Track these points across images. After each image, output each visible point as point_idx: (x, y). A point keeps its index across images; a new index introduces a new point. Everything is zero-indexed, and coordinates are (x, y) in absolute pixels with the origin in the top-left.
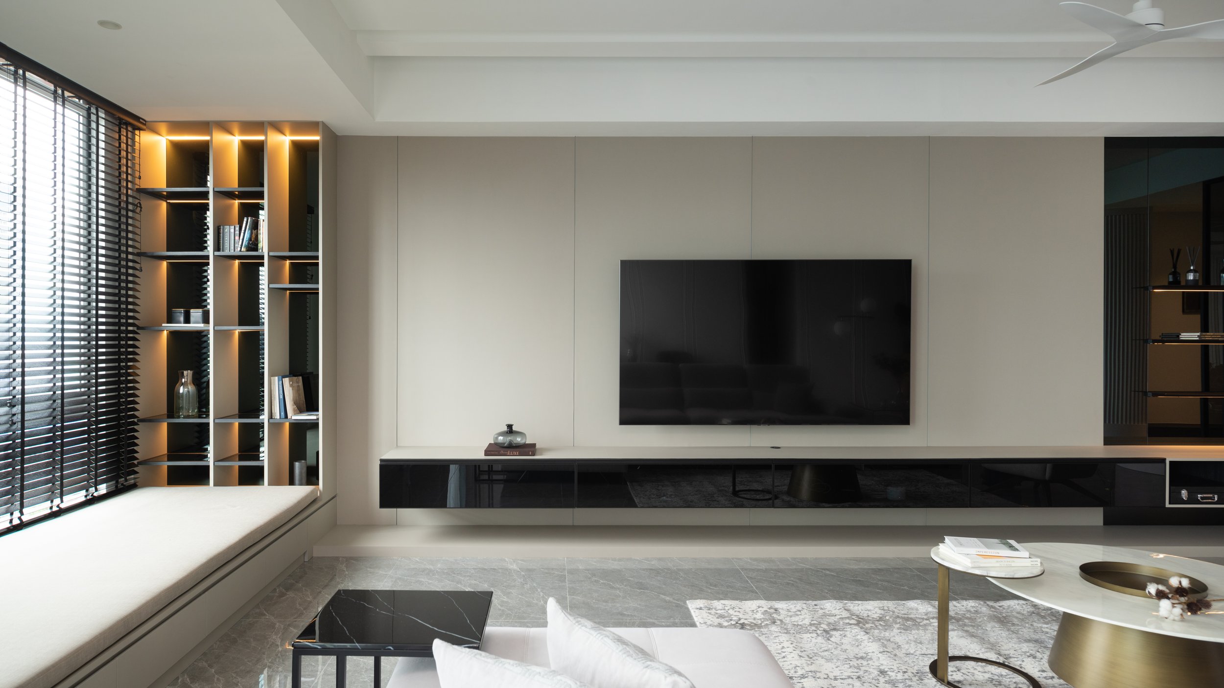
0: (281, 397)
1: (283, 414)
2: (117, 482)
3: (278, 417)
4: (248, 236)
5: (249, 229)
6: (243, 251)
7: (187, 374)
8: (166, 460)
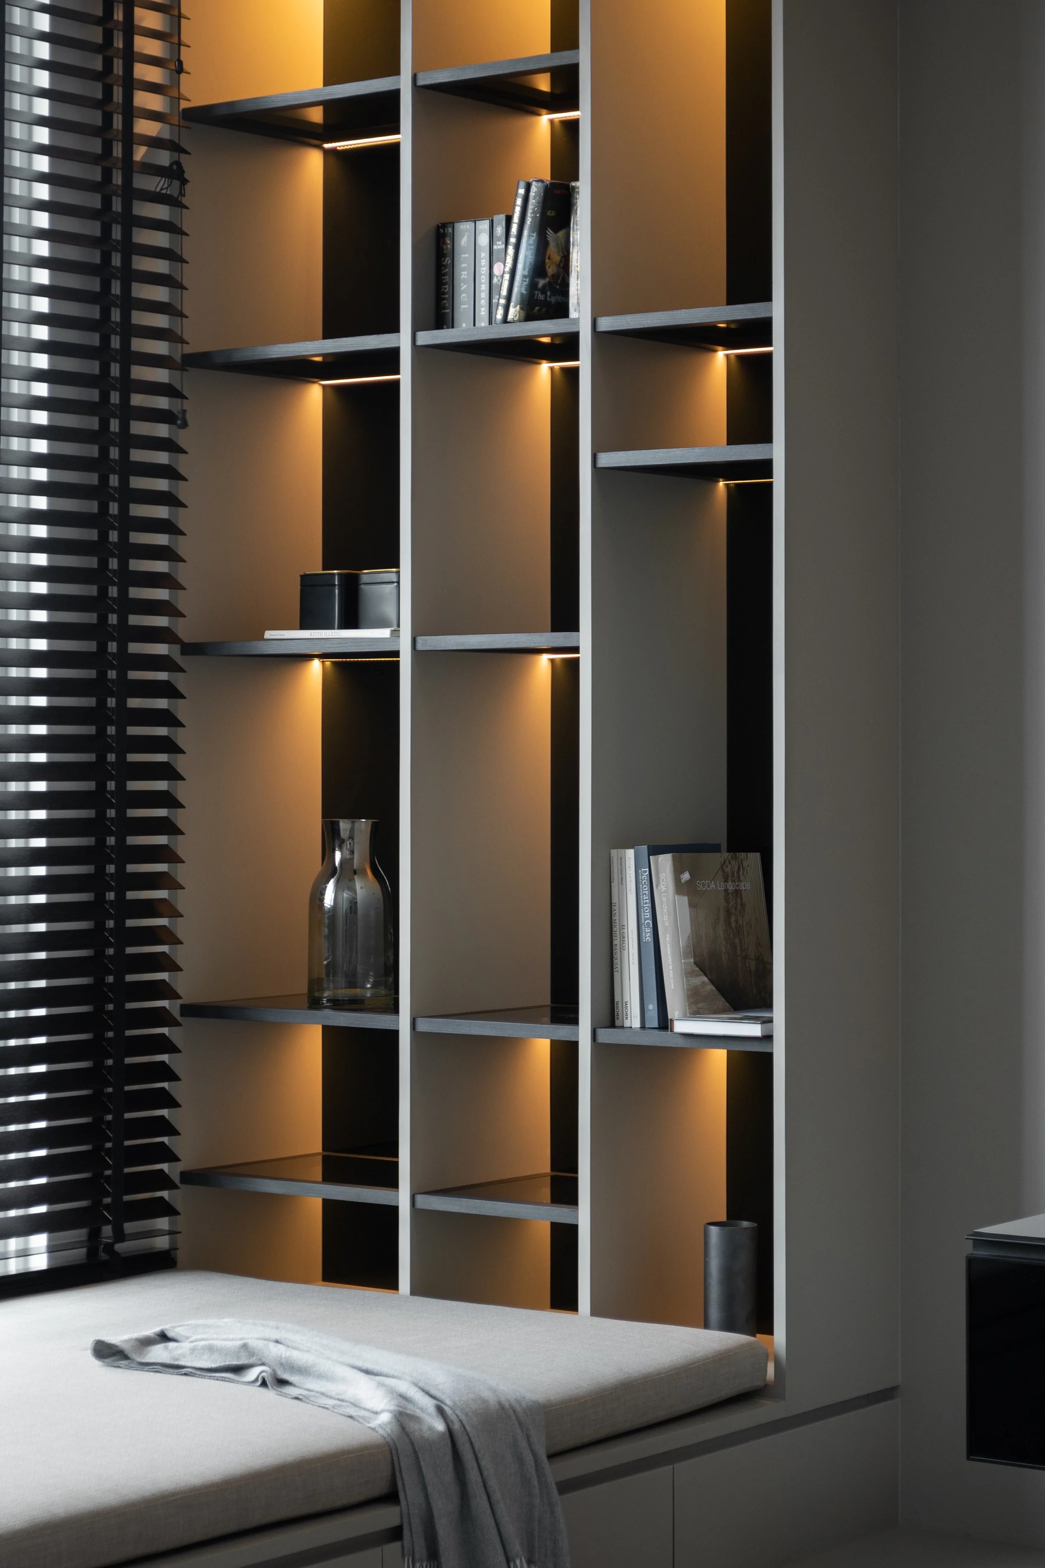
0: (648, 937)
1: (652, 1007)
2: (94, 1235)
3: (636, 1023)
4: (531, 258)
5: (531, 231)
6: (513, 322)
7: (352, 830)
8: (320, 1179)
